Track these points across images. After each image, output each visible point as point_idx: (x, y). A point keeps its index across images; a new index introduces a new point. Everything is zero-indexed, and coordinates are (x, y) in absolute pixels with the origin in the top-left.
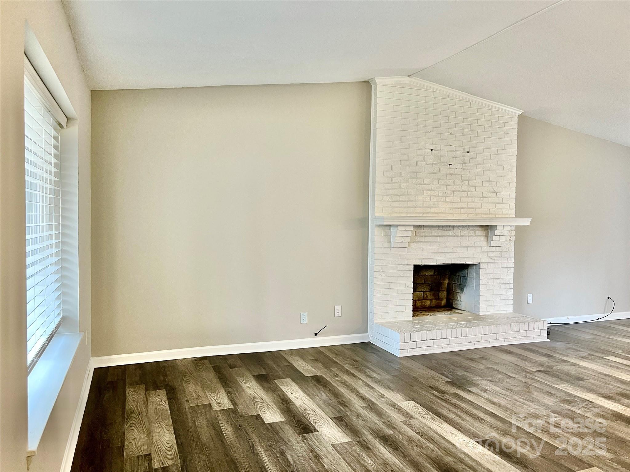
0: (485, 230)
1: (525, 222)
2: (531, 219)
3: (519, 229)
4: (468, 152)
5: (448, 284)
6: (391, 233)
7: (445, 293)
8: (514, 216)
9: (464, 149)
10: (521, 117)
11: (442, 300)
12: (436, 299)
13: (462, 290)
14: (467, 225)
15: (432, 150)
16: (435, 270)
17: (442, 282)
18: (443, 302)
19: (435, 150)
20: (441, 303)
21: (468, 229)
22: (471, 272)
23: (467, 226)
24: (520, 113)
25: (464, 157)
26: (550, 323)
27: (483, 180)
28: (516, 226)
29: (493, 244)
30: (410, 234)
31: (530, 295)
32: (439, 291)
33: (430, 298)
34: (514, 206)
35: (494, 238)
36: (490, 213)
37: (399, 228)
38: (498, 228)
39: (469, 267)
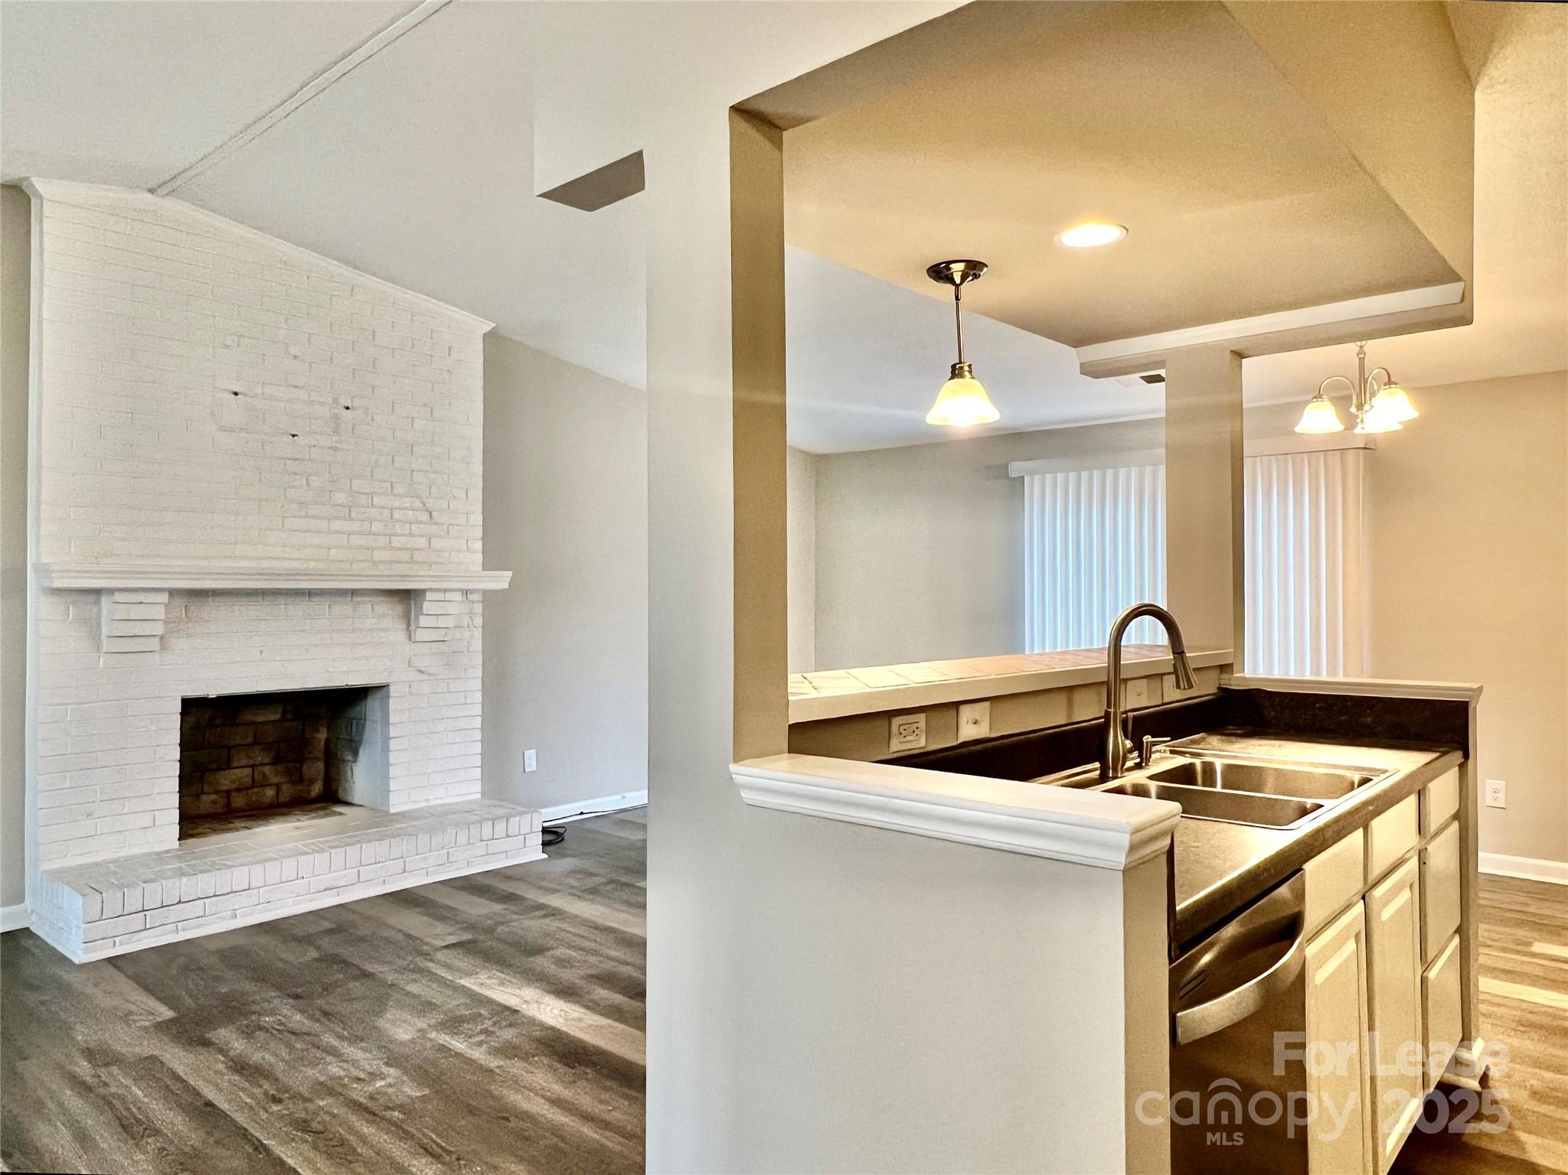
0: (401, 602)
1: (501, 580)
2: (510, 573)
3: (490, 598)
4: (347, 408)
5: (328, 741)
6: (100, 612)
7: (321, 765)
8: (480, 568)
9: (336, 401)
10: (490, 337)
11: (311, 782)
12: (293, 783)
13: (356, 753)
15: (236, 394)
16: (284, 708)
17: (309, 736)
18: (317, 789)
19: (245, 395)
20: (310, 791)
24: (488, 329)
25: (336, 417)
26: (582, 813)
27: (392, 480)
28: (485, 593)
29: (420, 635)
30: (159, 612)
31: (531, 755)
32: (301, 761)
33: (275, 780)
34: (478, 545)
35: (423, 621)
36: (414, 559)
37: (118, 597)
38: (429, 596)
39: (369, 694)
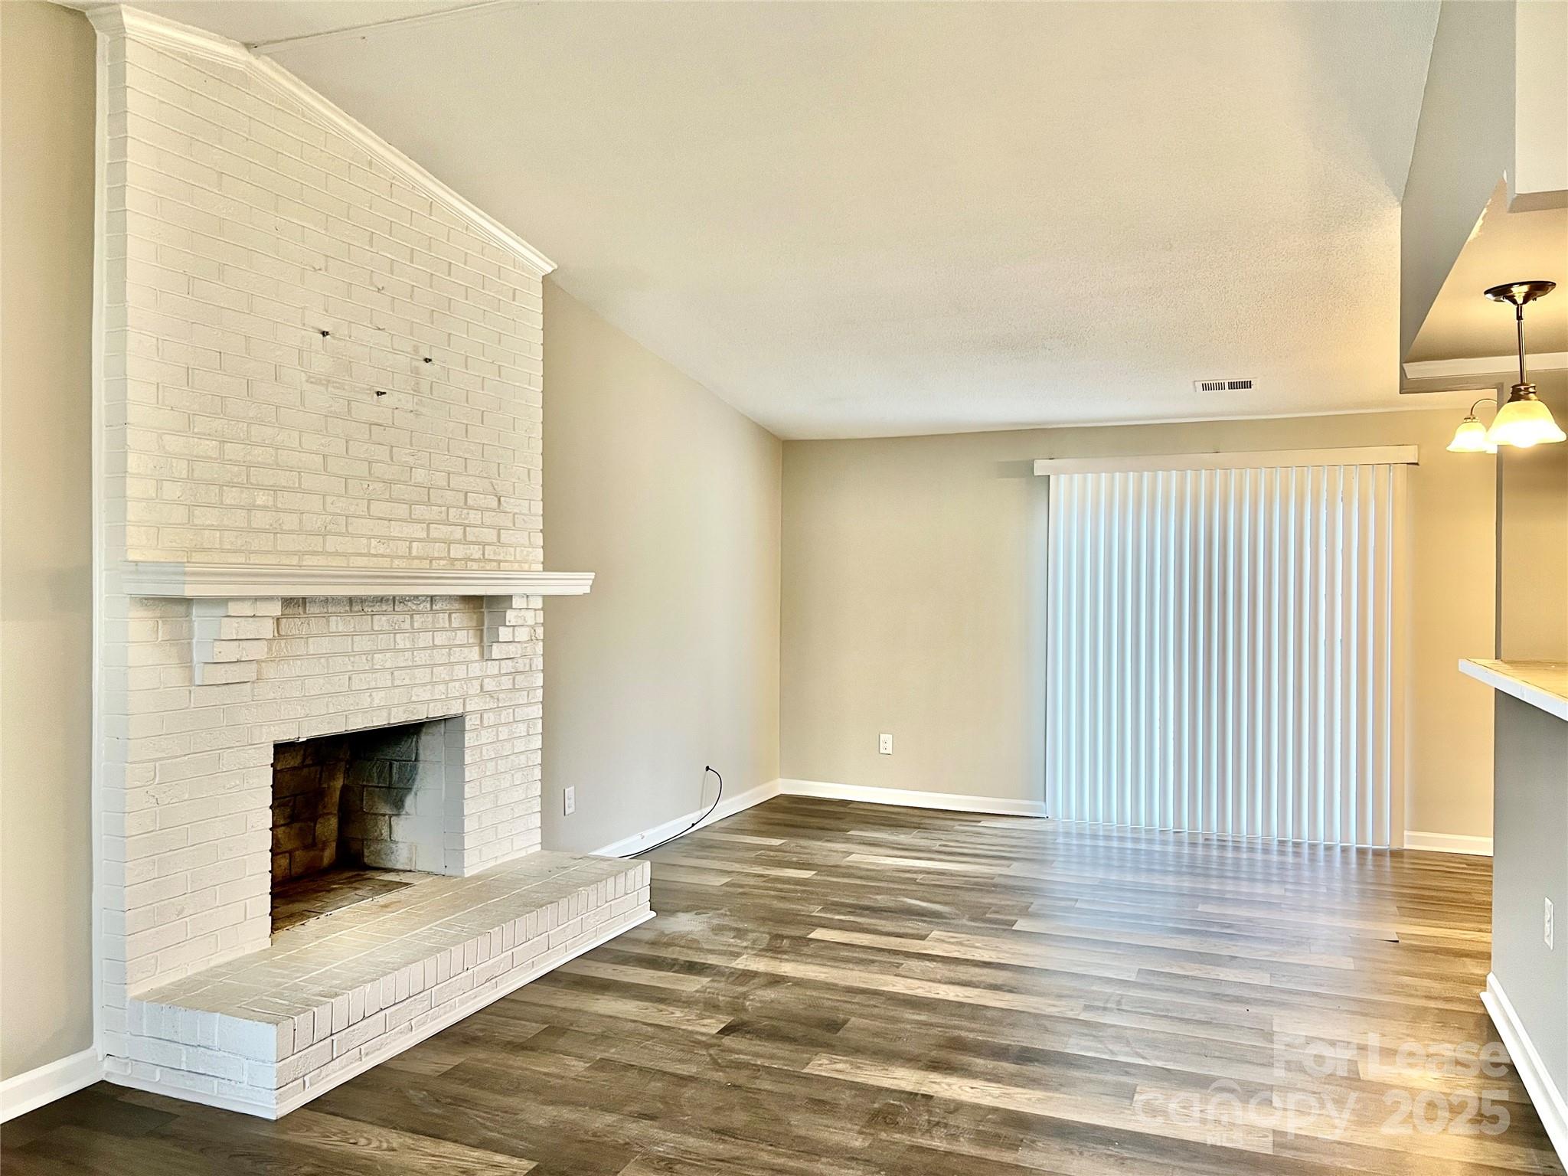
0: (473, 610)
1: (576, 584)
2: (592, 575)
3: (552, 604)
4: (427, 360)
5: (345, 789)
6: (191, 629)
7: (334, 822)
8: (540, 567)
9: (416, 350)
10: (548, 283)
11: (325, 844)
12: (306, 847)
13: (398, 805)
14: (427, 596)
15: (325, 334)
16: (305, 751)
17: (325, 786)
18: (328, 855)
19: (333, 337)
20: (321, 858)
21: (432, 609)
22: (429, 746)
23: (429, 599)
24: (548, 271)
25: (416, 371)
27: (467, 456)
28: (545, 598)
29: (497, 651)
30: (268, 629)
31: (570, 791)
32: (314, 819)
33: (290, 846)
34: (539, 539)
35: (504, 633)
36: (486, 556)
37: (233, 608)
38: (513, 603)
39: (424, 730)
